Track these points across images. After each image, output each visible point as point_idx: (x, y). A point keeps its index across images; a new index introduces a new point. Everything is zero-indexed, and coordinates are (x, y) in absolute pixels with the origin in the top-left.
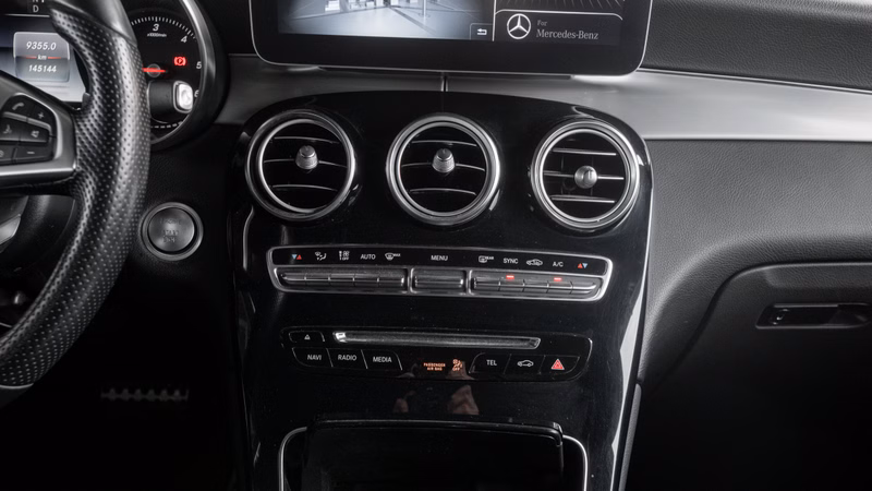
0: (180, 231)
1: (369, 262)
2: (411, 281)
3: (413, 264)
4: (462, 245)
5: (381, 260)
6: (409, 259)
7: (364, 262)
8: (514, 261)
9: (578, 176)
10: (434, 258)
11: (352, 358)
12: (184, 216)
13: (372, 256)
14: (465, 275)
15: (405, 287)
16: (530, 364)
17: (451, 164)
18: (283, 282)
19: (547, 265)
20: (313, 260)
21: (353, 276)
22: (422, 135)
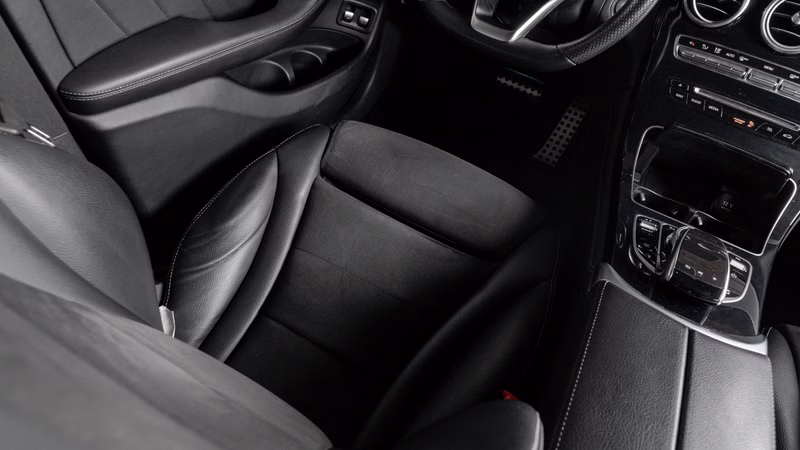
1: (730, 58)
2: (748, 75)
3: (753, 66)
4: (784, 65)
5: (736, 59)
6: (752, 63)
7: (727, 57)
10: (766, 67)
11: (699, 102)
13: (733, 56)
14: (778, 81)
15: (743, 77)
16: (790, 137)
18: (680, 54)
20: (700, 48)
21: (718, 62)
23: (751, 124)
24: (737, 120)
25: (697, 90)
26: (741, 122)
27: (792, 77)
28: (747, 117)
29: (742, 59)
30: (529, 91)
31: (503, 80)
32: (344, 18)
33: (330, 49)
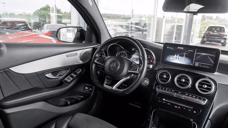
0: (147, 82)
1: (170, 91)
2: (175, 95)
3: (176, 92)
4: (184, 92)
5: (171, 91)
6: (175, 92)
8: (191, 96)
9: (203, 86)
10: (179, 92)
11: (165, 103)
12: (147, 80)
13: (170, 90)
14: (183, 96)
16: (190, 110)
17: (184, 81)
18: (158, 91)
19: (196, 97)
20: (162, 89)
21: (167, 92)
22: (181, 76)
23: (179, 107)
24: (175, 107)
25: (164, 99)
26: (177, 107)
27: (186, 94)
28: (178, 106)
29: (173, 91)
30: (137, 106)
31: (130, 104)
32: (85, 89)
33: (82, 97)
